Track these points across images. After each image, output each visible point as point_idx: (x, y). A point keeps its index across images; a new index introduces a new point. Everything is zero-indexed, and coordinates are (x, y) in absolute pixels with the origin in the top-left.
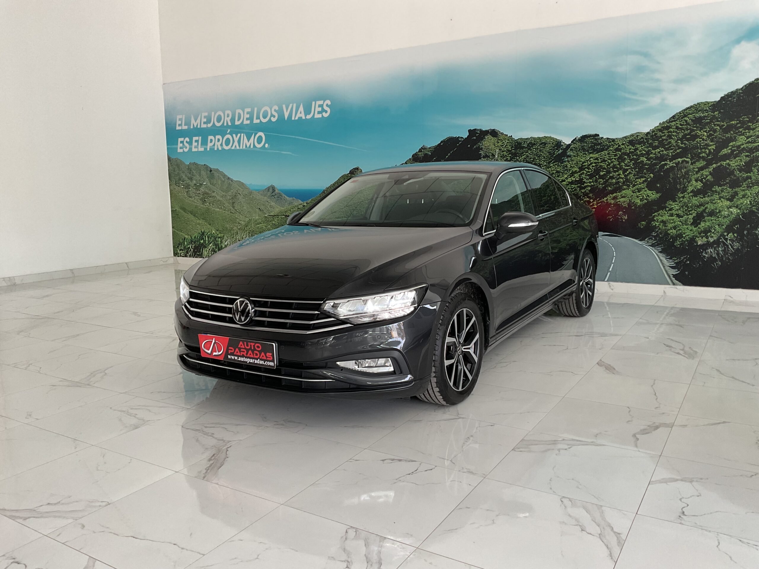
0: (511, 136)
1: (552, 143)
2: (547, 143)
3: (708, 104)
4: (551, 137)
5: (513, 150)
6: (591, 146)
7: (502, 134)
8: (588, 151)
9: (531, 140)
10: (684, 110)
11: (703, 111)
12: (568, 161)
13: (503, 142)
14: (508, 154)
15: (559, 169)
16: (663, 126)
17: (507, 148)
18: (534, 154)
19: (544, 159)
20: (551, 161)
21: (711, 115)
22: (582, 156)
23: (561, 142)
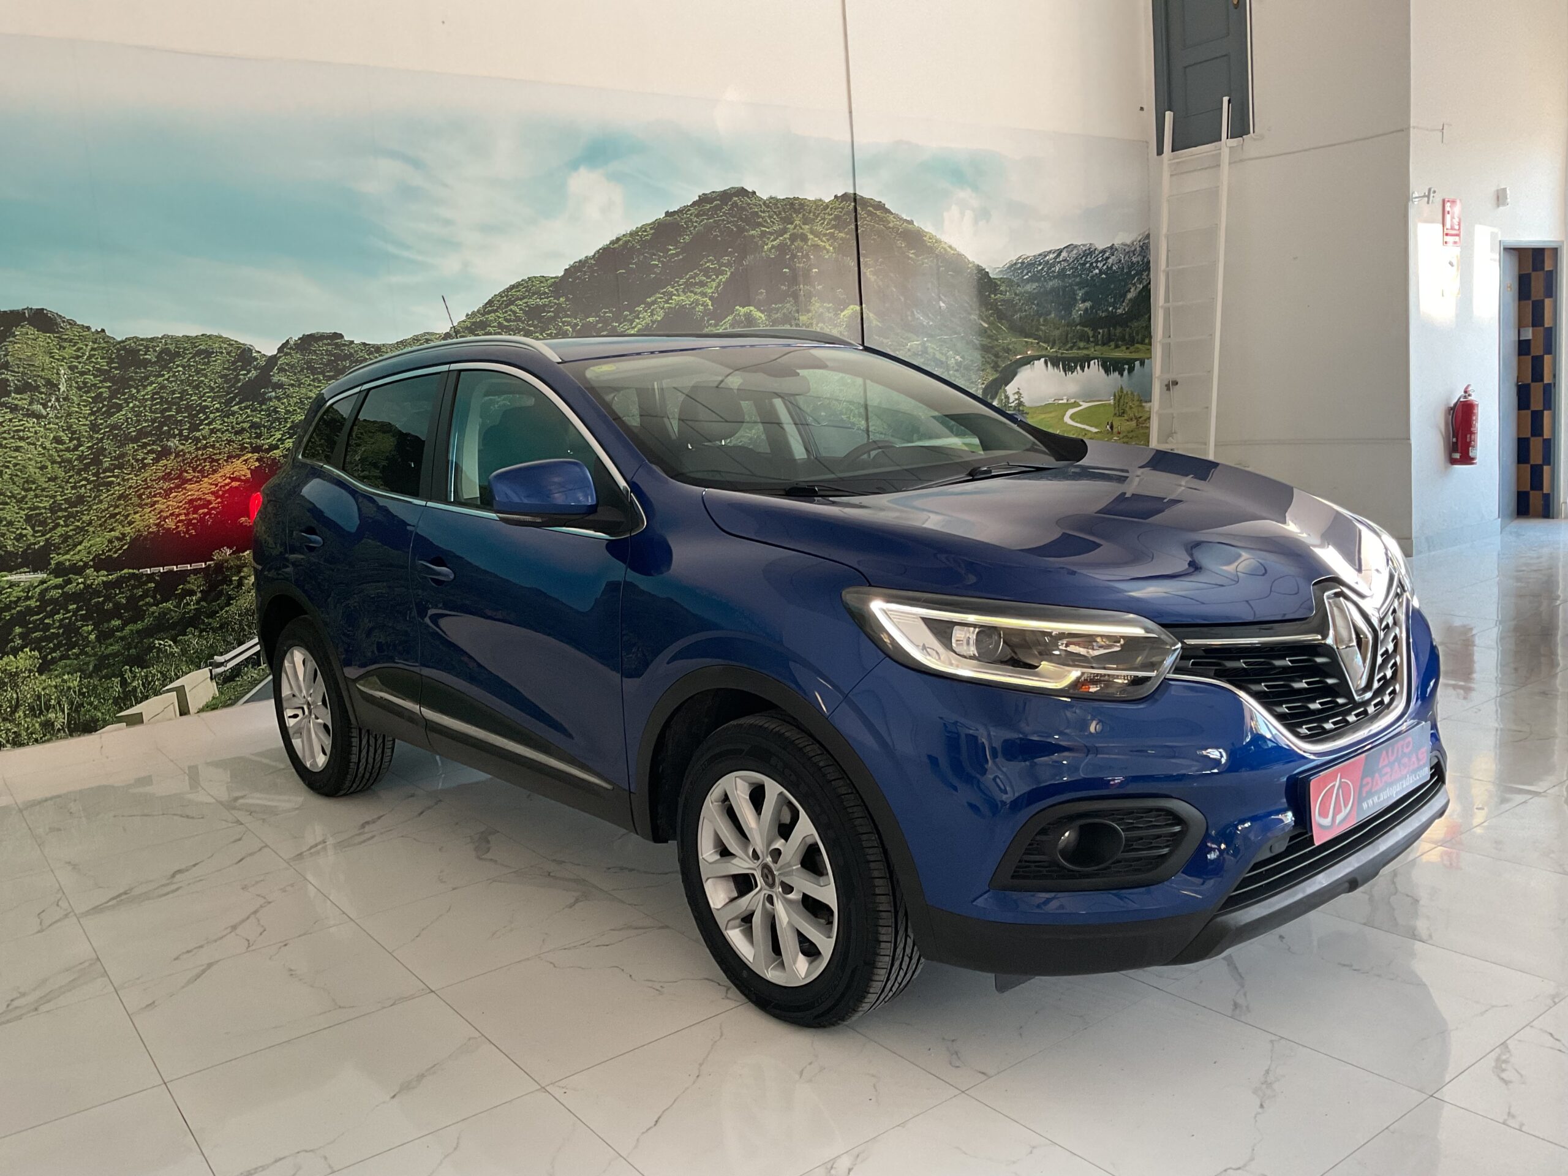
0: (103, 331)
1: (228, 353)
2: (213, 353)
3: (547, 281)
4: (221, 337)
5: (114, 368)
6: (329, 360)
7: (72, 323)
8: (322, 373)
9: (166, 344)
10: (507, 289)
11: (540, 294)
12: (278, 398)
13: (80, 345)
14: (98, 380)
15: (257, 417)
16: (474, 320)
17: (96, 363)
18: (182, 381)
19: (212, 394)
20: (233, 399)
21: (555, 304)
22: (309, 385)
23: (250, 350)
